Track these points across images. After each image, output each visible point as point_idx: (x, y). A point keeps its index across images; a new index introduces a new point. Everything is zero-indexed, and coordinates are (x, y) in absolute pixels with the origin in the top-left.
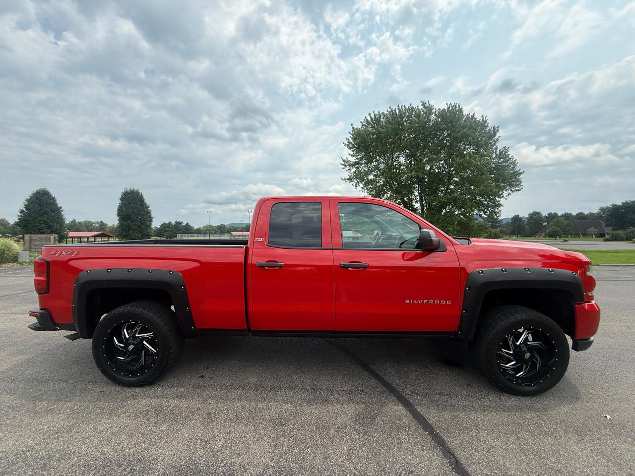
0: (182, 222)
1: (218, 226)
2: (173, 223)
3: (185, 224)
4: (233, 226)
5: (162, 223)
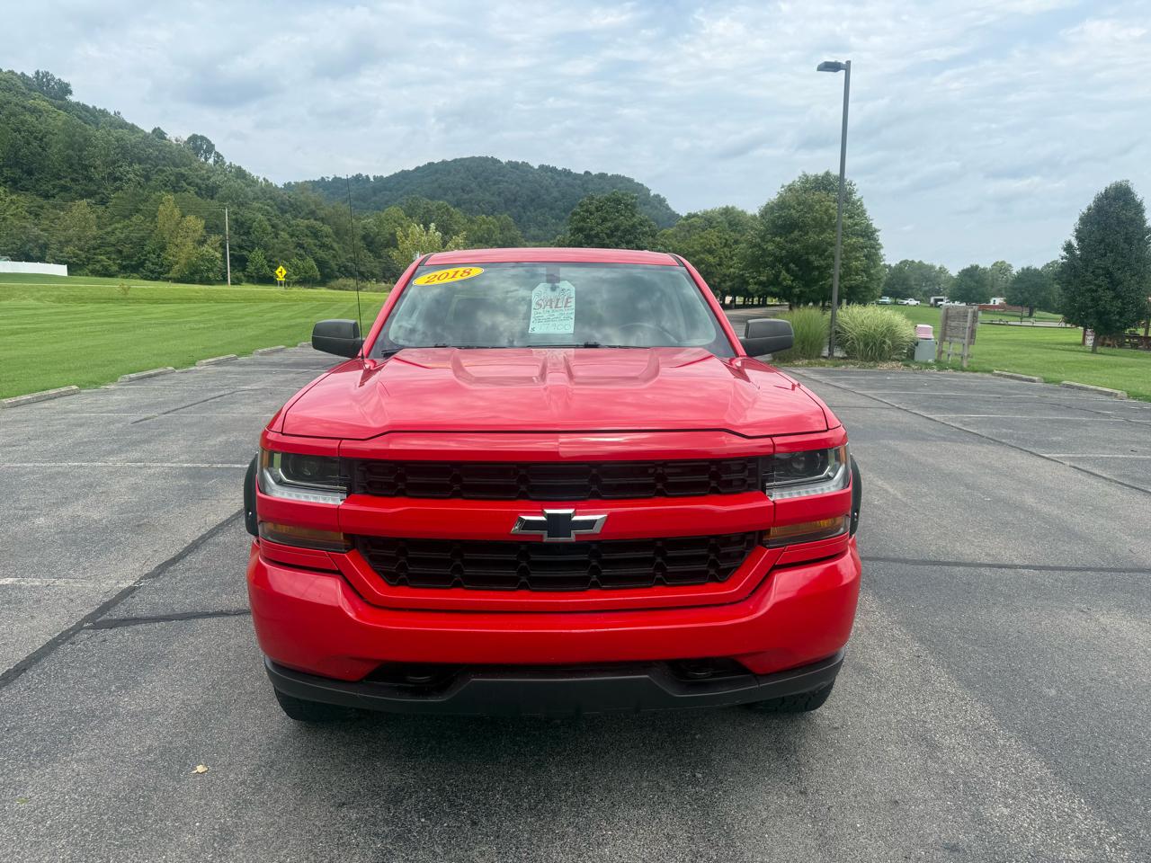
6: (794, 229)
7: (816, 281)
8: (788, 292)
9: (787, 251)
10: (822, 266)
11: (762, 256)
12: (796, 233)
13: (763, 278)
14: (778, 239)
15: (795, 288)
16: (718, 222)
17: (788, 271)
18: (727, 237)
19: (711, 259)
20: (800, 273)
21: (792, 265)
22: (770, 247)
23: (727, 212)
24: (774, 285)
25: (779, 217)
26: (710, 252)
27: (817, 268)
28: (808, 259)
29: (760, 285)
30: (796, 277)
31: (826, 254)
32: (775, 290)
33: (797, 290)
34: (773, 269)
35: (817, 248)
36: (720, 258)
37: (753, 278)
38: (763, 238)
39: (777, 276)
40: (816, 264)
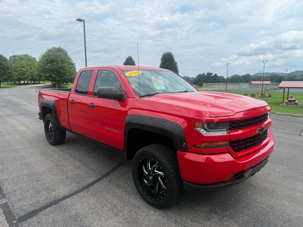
0: (212, 73)
1: (244, 76)
2: (206, 74)
3: (214, 74)
4: (257, 75)
5: (198, 74)
6: (54, 62)
7: (63, 77)
8: (55, 79)
9: (53, 68)
10: (64, 73)
11: (45, 69)
12: (55, 63)
13: (47, 75)
14: (49, 65)
15: (57, 78)
16: (24, 59)
17: (54, 73)
18: (28, 63)
19: (24, 69)
20: (58, 74)
21: (55, 72)
22: (47, 67)
23: (26, 56)
24: (50, 78)
25: (49, 58)
26: (24, 67)
27: (63, 73)
28: (59, 70)
29: (45, 77)
30: (57, 76)
31: (65, 69)
32: (51, 79)
33: (58, 79)
34: (49, 73)
35: (62, 67)
36: (27, 69)
37: (43, 75)
38: (44, 64)
39: (51, 75)
40: (62, 72)
